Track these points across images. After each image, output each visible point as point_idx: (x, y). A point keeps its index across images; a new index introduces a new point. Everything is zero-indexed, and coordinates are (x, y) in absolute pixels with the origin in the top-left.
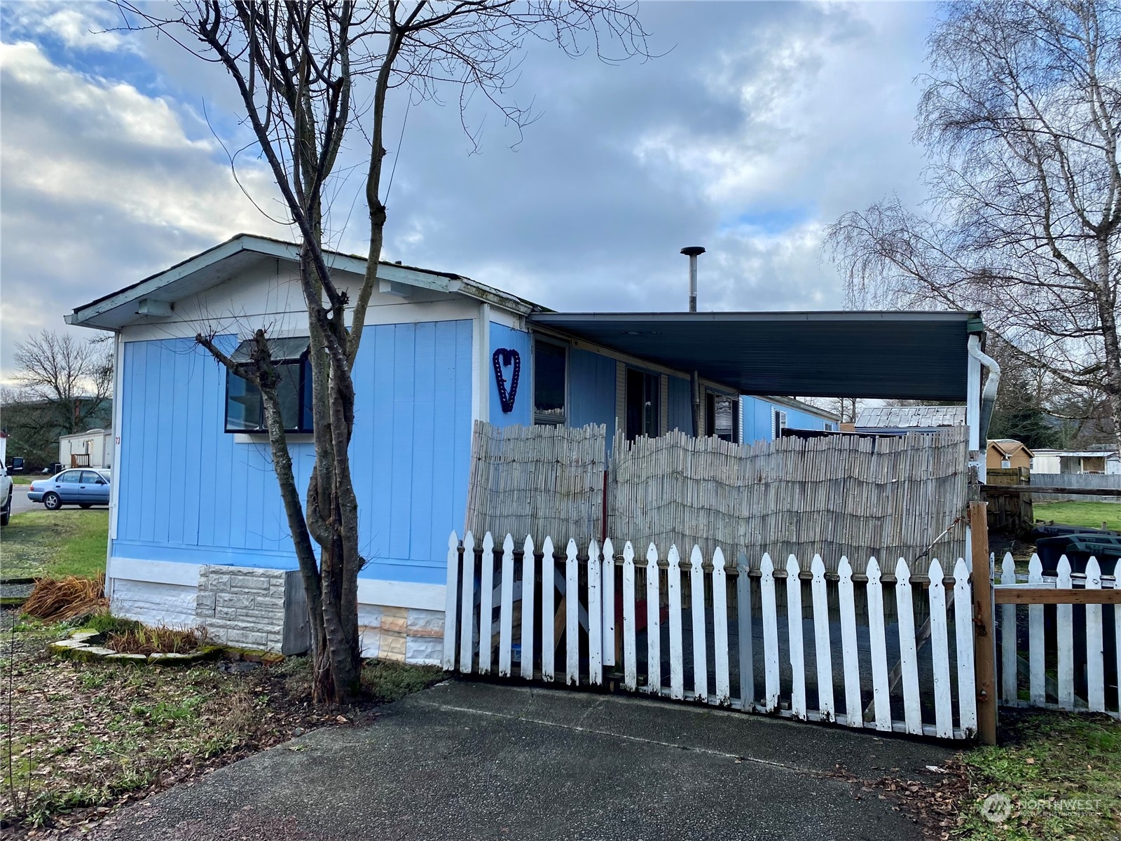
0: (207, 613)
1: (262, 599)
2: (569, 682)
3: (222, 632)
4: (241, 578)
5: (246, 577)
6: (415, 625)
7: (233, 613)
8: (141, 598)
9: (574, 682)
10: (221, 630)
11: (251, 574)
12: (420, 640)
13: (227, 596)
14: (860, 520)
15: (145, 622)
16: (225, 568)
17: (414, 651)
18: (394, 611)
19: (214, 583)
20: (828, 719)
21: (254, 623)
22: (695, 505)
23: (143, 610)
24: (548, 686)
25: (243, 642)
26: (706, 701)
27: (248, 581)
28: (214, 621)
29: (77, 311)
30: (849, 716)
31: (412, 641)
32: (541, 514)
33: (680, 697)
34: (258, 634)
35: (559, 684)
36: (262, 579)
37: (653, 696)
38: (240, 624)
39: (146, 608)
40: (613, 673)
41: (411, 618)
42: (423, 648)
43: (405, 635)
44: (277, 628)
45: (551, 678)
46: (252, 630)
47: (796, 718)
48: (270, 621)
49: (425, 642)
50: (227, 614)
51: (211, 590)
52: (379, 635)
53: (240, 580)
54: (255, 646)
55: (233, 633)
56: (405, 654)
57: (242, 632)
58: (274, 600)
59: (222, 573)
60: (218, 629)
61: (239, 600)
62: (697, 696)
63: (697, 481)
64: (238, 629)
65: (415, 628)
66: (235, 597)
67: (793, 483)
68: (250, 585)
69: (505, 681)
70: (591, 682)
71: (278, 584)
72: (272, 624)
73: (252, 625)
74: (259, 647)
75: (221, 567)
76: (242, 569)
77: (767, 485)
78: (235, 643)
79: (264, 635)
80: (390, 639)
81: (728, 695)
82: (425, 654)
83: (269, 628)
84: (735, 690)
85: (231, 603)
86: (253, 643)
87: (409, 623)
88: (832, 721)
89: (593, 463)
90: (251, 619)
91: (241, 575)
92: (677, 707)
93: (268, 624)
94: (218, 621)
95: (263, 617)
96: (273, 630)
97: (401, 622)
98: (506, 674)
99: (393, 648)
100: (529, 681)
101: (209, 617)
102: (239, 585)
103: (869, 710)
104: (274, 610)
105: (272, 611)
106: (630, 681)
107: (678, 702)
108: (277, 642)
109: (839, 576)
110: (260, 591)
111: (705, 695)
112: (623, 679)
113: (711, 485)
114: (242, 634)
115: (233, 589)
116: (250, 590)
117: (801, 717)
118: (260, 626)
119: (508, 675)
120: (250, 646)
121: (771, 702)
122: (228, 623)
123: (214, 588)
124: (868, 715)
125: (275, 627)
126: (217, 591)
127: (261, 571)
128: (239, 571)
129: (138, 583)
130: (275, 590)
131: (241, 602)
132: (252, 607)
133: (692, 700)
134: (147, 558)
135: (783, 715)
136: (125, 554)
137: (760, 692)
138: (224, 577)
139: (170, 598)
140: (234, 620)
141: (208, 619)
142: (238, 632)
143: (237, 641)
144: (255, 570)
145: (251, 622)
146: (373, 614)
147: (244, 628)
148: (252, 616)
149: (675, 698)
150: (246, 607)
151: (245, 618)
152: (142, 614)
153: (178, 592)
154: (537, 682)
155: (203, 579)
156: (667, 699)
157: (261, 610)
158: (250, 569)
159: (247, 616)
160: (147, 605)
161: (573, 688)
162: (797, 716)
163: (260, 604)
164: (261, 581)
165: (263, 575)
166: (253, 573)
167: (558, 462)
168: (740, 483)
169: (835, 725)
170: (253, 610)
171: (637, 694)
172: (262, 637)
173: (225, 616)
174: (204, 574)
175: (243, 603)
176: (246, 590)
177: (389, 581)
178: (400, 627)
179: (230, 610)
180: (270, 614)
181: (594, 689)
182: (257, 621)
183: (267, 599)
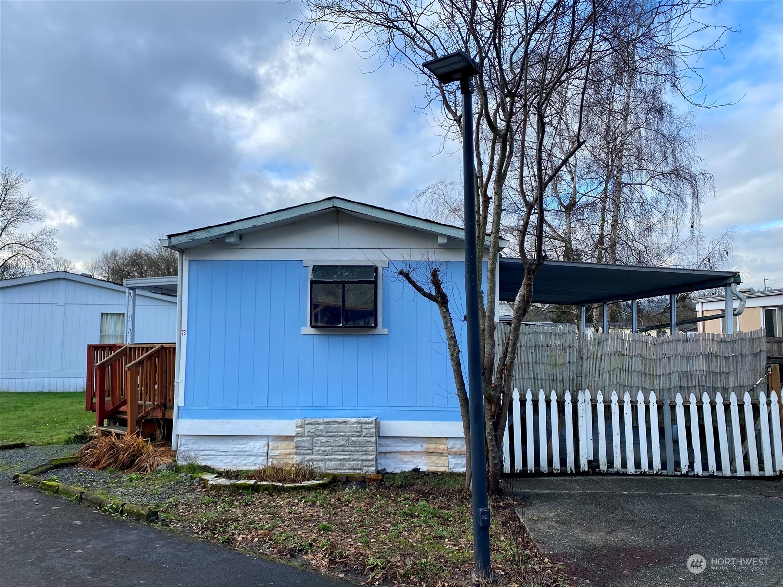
0: (305, 452)
1: (356, 438)
2: (569, 472)
3: (321, 464)
4: (336, 425)
5: (340, 425)
6: (453, 448)
7: (331, 450)
8: (207, 448)
9: (571, 471)
10: (320, 463)
11: (346, 423)
12: (457, 457)
13: (324, 439)
14: (717, 374)
15: (213, 466)
16: (321, 420)
17: (455, 464)
18: (436, 440)
19: (311, 431)
20: (713, 474)
21: (350, 455)
22: (630, 369)
23: (209, 457)
24: (557, 475)
25: (340, 469)
26: (648, 472)
27: (343, 427)
28: (313, 457)
29: (170, 237)
30: (724, 471)
31: (452, 458)
32: (539, 377)
33: (633, 472)
34: (354, 462)
35: (563, 473)
36: (356, 425)
37: (617, 473)
38: (337, 457)
39: (213, 455)
40: (594, 463)
41: (450, 444)
42: (460, 462)
43: (447, 455)
44: (371, 457)
45: (558, 470)
46: (349, 460)
47: (697, 476)
48: (364, 453)
49: (460, 458)
50: (324, 451)
51: (308, 436)
52: (424, 457)
53: (335, 427)
54: (351, 471)
55: (332, 464)
56: (448, 466)
57: (339, 462)
58: (367, 439)
59: (318, 424)
60: (317, 462)
61: (335, 441)
62: (643, 470)
63: (631, 357)
64: (335, 461)
65: (454, 450)
66: (331, 439)
67: (683, 356)
68: (345, 430)
69: (532, 475)
70: (581, 470)
71: (370, 427)
72: (366, 455)
73: (348, 457)
74: (355, 471)
75: (317, 419)
76: (337, 420)
77: (669, 358)
78: (333, 471)
79: (360, 462)
80: (434, 458)
81: (660, 468)
82: (462, 465)
83: (364, 457)
84: (664, 465)
85: (328, 444)
86: (350, 469)
87: (449, 447)
88: (715, 475)
89: (569, 347)
90: (347, 453)
91: (335, 424)
92: (632, 478)
93: (362, 455)
94: (316, 457)
95: (357, 451)
96: (368, 459)
97: (442, 446)
98: (532, 471)
99: (437, 464)
100: (546, 473)
101: (307, 455)
102: (335, 430)
103: (733, 467)
104: (368, 445)
105: (365, 446)
106: (603, 467)
107: (632, 475)
108: (372, 466)
109: (716, 403)
110: (354, 433)
111: (647, 469)
112: (598, 466)
113: (639, 359)
114: (340, 464)
115: (329, 434)
116: (345, 434)
117: (700, 475)
118: (355, 457)
119: (533, 471)
120: (347, 471)
121: (684, 468)
122: (327, 457)
123: (312, 434)
124: (734, 470)
125: (369, 456)
126: (314, 435)
127: (354, 420)
128: (334, 421)
129: (205, 437)
130: (368, 432)
131: (337, 442)
132: (348, 445)
133: (639, 473)
134: (216, 418)
135: (690, 475)
136: (191, 416)
137: (677, 464)
138: (320, 426)
139: (239, 446)
140: (331, 455)
141: (306, 456)
142: (336, 463)
143: (335, 469)
144: (349, 419)
145: (347, 455)
146: (418, 443)
147: (340, 460)
148: (347, 451)
149: (630, 473)
150: (341, 446)
151: (341, 453)
152: (208, 460)
153: (246, 441)
154: (551, 473)
155: (299, 429)
156: (625, 474)
157: (355, 446)
158: (344, 420)
159: (343, 451)
160: (213, 453)
161: (571, 475)
162: (698, 475)
163: (355, 442)
164: (355, 426)
165: (357, 423)
166: (347, 421)
167: (548, 346)
168: (654, 357)
169: (717, 477)
170: (348, 446)
171: (607, 474)
172: (358, 464)
173: (323, 453)
174: (301, 425)
175: (339, 443)
176: (342, 434)
177: (434, 422)
178: (443, 450)
179: (328, 448)
180: (364, 448)
181: (584, 474)
182: (352, 454)
183: (360, 438)
